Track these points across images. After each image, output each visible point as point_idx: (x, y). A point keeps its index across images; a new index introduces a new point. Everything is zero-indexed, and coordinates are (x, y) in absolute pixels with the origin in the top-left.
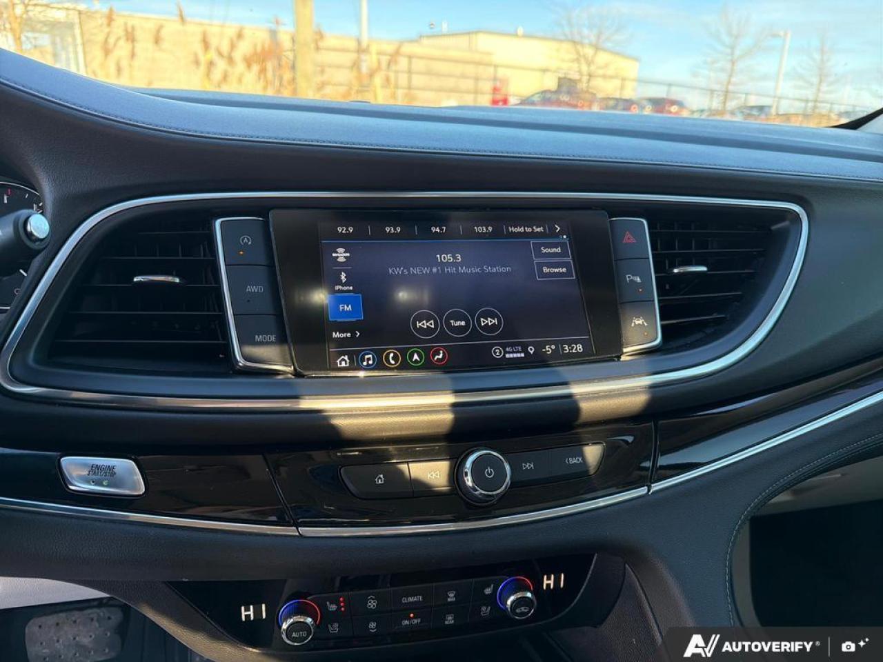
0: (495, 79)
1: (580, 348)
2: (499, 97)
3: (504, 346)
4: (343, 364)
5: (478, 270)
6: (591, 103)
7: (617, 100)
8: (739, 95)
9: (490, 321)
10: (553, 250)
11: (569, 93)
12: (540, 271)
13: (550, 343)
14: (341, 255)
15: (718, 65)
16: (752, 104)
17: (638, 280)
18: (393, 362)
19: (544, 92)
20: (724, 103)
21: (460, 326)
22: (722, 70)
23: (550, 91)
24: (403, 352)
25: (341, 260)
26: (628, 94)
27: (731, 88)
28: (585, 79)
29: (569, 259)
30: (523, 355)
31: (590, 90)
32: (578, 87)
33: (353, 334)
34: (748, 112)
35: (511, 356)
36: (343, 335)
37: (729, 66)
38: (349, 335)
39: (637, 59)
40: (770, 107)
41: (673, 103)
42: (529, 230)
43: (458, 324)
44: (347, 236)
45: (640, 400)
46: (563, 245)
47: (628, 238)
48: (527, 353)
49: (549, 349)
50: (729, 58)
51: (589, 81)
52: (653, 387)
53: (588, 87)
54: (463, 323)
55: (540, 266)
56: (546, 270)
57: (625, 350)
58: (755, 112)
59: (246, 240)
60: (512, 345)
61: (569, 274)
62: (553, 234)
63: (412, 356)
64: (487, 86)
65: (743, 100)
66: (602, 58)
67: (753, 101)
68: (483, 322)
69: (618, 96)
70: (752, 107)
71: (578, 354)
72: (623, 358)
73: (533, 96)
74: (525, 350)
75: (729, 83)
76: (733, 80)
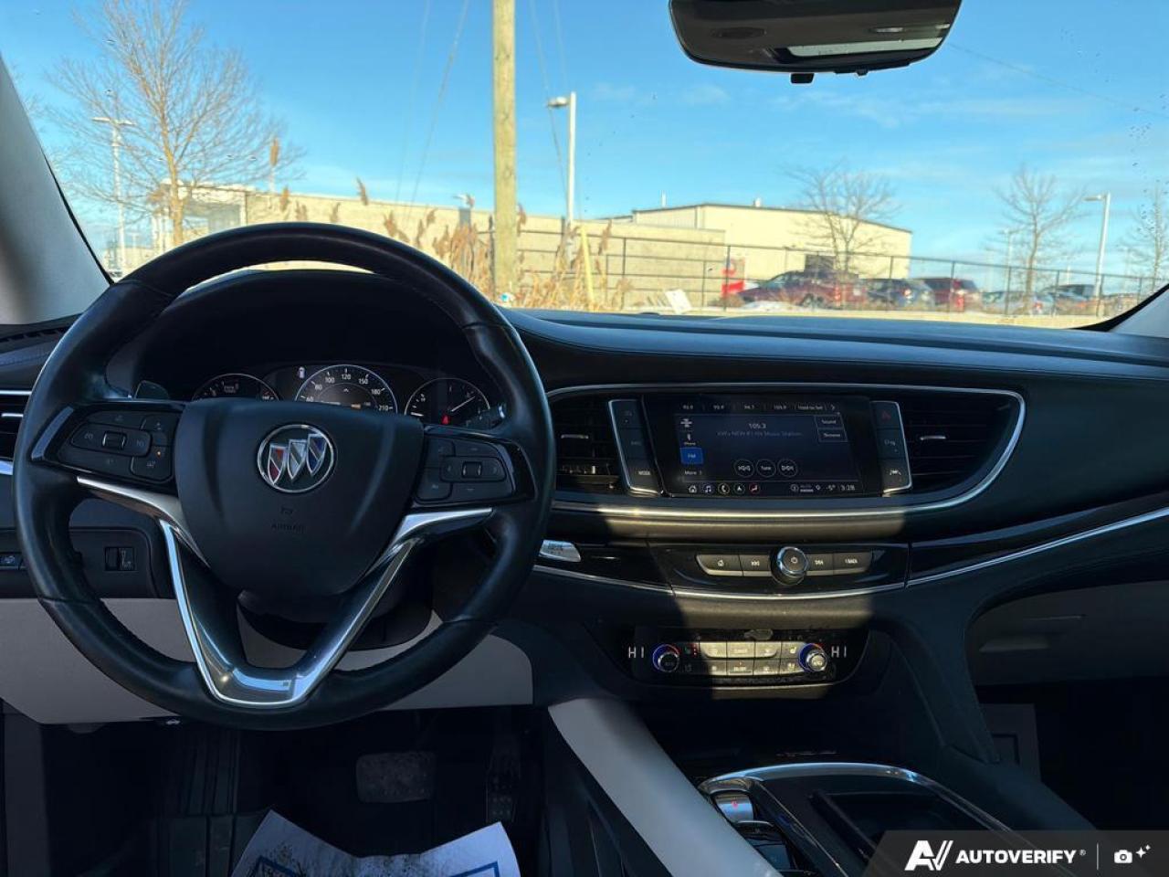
0: (728, 261)
1: (853, 487)
2: (731, 282)
3: (799, 484)
4: (693, 491)
5: (778, 434)
6: (851, 286)
7: (885, 281)
8: (1047, 273)
9: (788, 468)
10: (830, 422)
11: (822, 275)
12: (822, 436)
13: (831, 484)
14: (687, 423)
15: (1018, 237)
16: (1067, 283)
17: (894, 444)
18: (724, 491)
19: (790, 274)
20: (1028, 282)
21: (767, 471)
22: (1023, 243)
23: (797, 273)
24: (731, 485)
25: (687, 426)
26: (900, 274)
27: (1035, 264)
28: (842, 257)
29: (843, 428)
30: (812, 490)
31: (850, 270)
32: (835, 267)
33: (698, 473)
34: (1061, 292)
35: (804, 491)
36: (691, 473)
37: (1031, 237)
38: (695, 473)
39: (910, 232)
40: (1092, 287)
41: (961, 284)
42: (813, 408)
43: (766, 468)
44: (689, 411)
45: (898, 523)
46: (837, 419)
47: (885, 415)
48: (815, 489)
49: (831, 488)
50: (1032, 227)
51: (847, 260)
52: (907, 514)
53: (846, 267)
54: (769, 468)
55: (822, 432)
56: (826, 435)
57: (885, 491)
58: (1070, 294)
59: (628, 413)
60: (804, 484)
61: (843, 438)
62: (830, 411)
63: (736, 488)
64: (719, 270)
65: (1054, 278)
66: (865, 232)
67: (1067, 280)
68: (784, 468)
69: (886, 276)
70: (1066, 288)
71: (851, 492)
72: (884, 496)
73: (774, 279)
74: (813, 487)
75: (1032, 258)
76: (1039, 254)
